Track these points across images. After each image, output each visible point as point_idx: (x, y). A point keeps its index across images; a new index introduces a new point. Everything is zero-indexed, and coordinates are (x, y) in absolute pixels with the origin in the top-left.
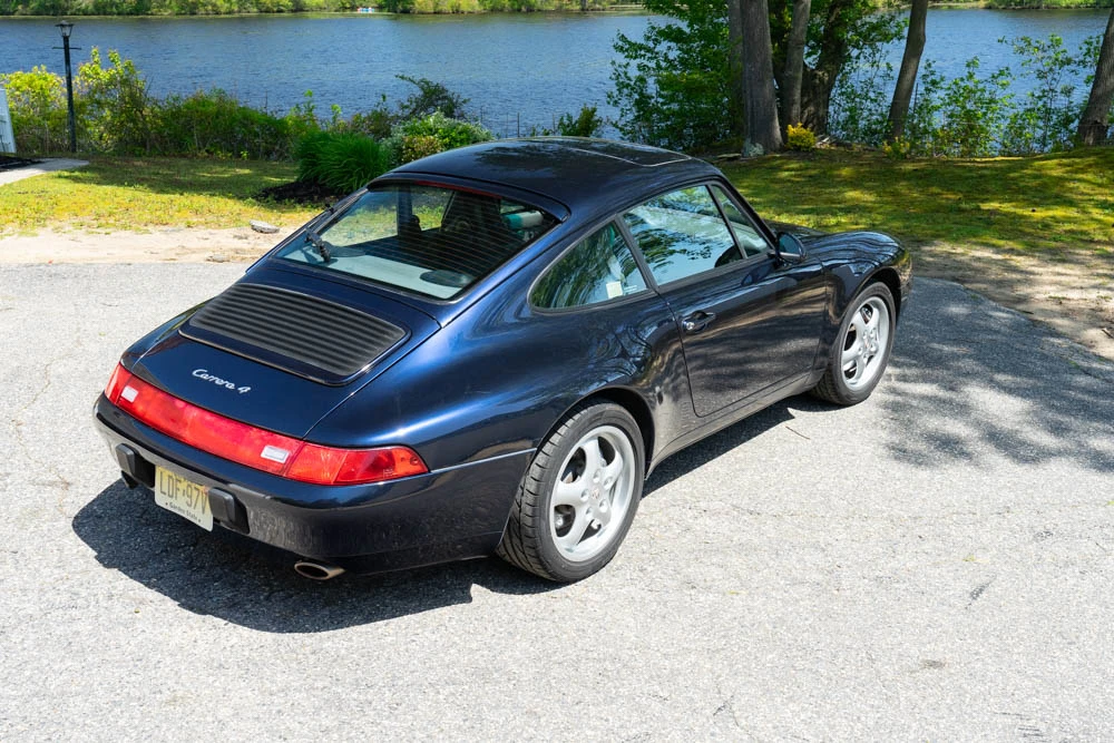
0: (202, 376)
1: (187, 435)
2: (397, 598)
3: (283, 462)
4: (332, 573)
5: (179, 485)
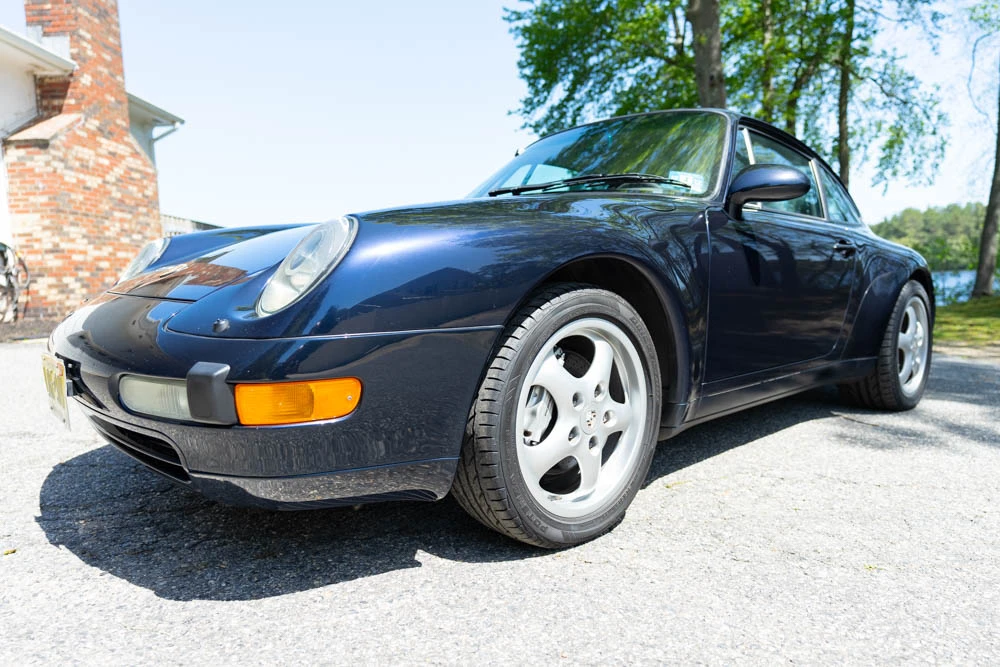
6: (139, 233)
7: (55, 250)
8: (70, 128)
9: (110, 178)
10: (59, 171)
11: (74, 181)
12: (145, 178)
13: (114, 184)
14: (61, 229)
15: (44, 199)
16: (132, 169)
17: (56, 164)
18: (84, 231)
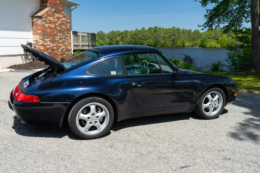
3: (17, 96)
6: (65, 39)
7: (42, 45)
8: (47, 12)
9: (57, 24)
10: (44, 24)
11: (48, 26)
12: (67, 23)
13: (58, 26)
14: (44, 39)
15: (40, 32)
16: (63, 21)
17: (43, 22)
18: (50, 39)
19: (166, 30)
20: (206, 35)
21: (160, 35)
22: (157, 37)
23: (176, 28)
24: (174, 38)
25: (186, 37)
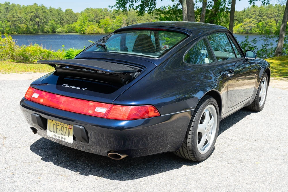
0: (66, 86)
1: (62, 107)
2: (140, 169)
3: (105, 112)
4: (123, 157)
5: (58, 127)
19: (25, 8)
20: (84, 16)
21: (16, 16)
22: (11, 18)
23: (38, 6)
24: (39, 21)
25: (55, 19)
